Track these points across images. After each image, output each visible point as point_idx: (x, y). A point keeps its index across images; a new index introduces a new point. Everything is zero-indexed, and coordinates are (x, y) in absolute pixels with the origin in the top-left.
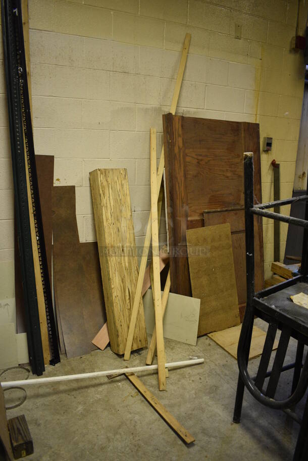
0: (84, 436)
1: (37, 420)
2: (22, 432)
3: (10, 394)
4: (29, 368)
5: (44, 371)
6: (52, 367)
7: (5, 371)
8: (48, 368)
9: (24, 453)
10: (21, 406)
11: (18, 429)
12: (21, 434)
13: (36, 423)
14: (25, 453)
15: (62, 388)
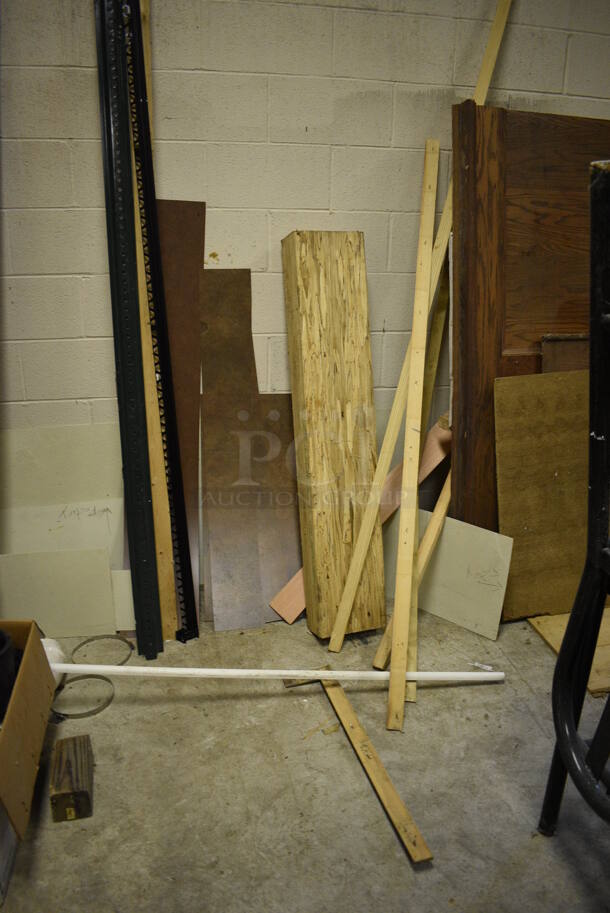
0: (200, 801)
1: (118, 749)
2: (73, 769)
3: (85, 687)
4: (134, 641)
5: (162, 650)
6: (180, 644)
7: (89, 641)
8: (171, 645)
9: (71, 812)
10: (98, 715)
11: (69, 762)
12: (70, 773)
13: (115, 756)
14: (73, 813)
15: (186, 690)
